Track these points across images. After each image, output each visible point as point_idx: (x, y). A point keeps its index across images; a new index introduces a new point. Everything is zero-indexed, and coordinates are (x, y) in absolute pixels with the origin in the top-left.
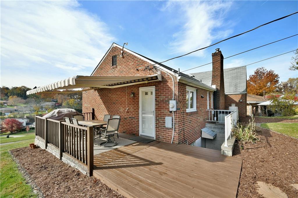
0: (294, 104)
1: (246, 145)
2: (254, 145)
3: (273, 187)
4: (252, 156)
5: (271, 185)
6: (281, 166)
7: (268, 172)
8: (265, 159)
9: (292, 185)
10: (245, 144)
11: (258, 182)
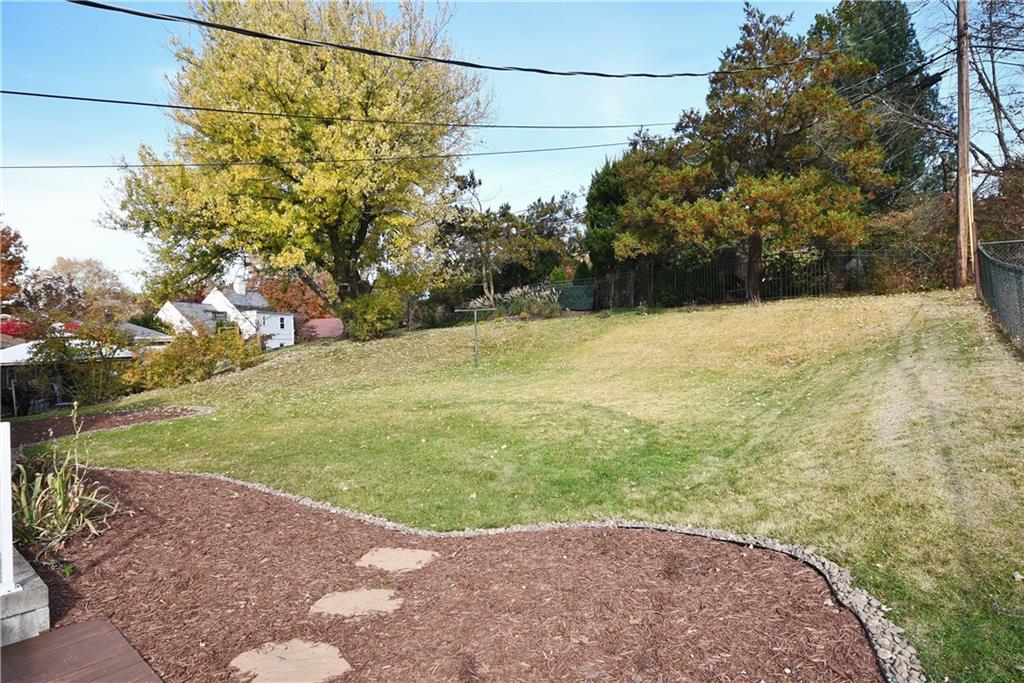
0: (116, 356)
1: (73, 548)
2: (106, 539)
3: (281, 647)
4: (134, 585)
5: (272, 644)
6: (244, 570)
7: (229, 611)
8: (187, 573)
9: (314, 609)
10: (66, 546)
11: (233, 663)
